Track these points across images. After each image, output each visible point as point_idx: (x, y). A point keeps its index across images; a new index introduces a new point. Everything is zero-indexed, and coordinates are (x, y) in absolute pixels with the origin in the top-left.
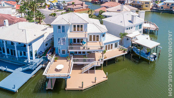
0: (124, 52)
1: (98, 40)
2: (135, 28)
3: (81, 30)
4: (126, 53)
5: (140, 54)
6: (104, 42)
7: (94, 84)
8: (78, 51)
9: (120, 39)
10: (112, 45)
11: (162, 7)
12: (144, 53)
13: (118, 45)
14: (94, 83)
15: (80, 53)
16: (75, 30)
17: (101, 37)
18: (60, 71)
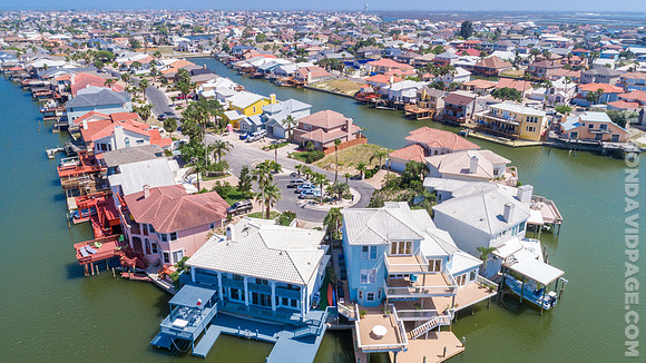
0: (490, 291)
1: (438, 269)
2: (510, 232)
3: (407, 252)
4: (495, 293)
5: (522, 293)
6: (452, 273)
7: (443, 359)
8: (404, 296)
9: (481, 262)
10: (464, 277)
11: (574, 134)
12: (530, 292)
13: (477, 275)
16: (394, 252)
17: (444, 263)
18: (380, 338)
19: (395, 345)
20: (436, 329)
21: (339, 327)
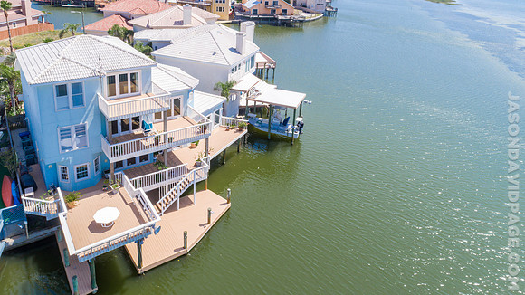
0: (240, 131)
2: (244, 66)
3: (133, 90)
4: (245, 131)
8: (137, 154)
9: (224, 99)
11: (255, 11)
12: (276, 124)
13: (221, 116)
14: (207, 226)
15: (144, 158)
16: (112, 93)
17: (186, 101)
18: (110, 226)
19: (137, 228)
20: (189, 191)
21: (30, 238)
